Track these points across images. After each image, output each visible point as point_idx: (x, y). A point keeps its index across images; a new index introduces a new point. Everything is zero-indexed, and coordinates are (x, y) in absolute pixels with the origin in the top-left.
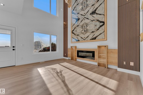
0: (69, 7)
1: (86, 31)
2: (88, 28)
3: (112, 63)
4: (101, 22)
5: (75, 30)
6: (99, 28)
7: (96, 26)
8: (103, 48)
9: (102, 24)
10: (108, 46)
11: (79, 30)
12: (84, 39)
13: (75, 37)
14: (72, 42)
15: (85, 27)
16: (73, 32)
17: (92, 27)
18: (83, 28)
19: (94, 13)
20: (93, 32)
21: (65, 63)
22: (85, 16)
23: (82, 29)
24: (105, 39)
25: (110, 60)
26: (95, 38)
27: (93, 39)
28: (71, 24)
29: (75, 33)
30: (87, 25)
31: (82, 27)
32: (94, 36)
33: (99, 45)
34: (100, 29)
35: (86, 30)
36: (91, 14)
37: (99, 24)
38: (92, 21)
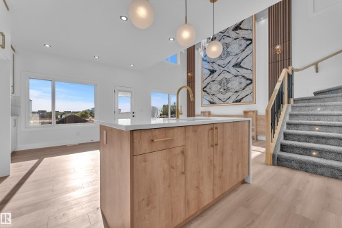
0: (198, 49)
1: (227, 90)
2: (229, 85)
3: (263, 133)
4: (248, 79)
5: (208, 87)
6: (246, 87)
7: (241, 83)
8: (251, 113)
9: (249, 82)
10: (257, 111)
11: (215, 88)
12: (224, 102)
13: (209, 98)
14: (203, 105)
15: (225, 84)
16: (205, 89)
17: (235, 84)
18: (222, 85)
19: (238, 65)
20: (236, 92)
22: (225, 69)
23: (219, 87)
24: (253, 101)
25: (260, 129)
26: (240, 101)
27: (237, 102)
28: (202, 77)
29: (208, 91)
30: (228, 81)
31: (220, 83)
32: (239, 98)
33: (245, 110)
34: (247, 89)
35: (226, 88)
36: (233, 66)
37: (245, 82)
38: (236, 76)
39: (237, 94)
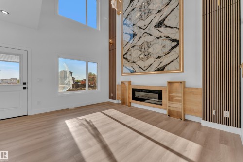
0: (119, 14)
1: (148, 56)
2: (150, 50)
3: (193, 112)
4: (173, 41)
5: (128, 54)
6: (170, 50)
7: (164, 47)
8: (178, 85)
9: (174, 44)
10: (184, 82)
11: (135, 54)
12: (144, 70)
13: (129, 66)
14: (123, 74)
15: (146, 49)
16: (125, 57)
17: (157, 48)
18: (143, 50)
19: (160, 24)
20: (159, 57)
21: (112, 110)
22: (146, 30)
23: (140, 53)
24: (180, 69)
25: (189, 106)
26: (163, 69)
27: (159, 70)
28: (122, 43)
29: (128, 58)
30: (149, 45)
31: (141, 48)
32: (162, 65)
33: (169, 80)
34: (171, 53)
35: (147, 53)
36: (155, 26)
37: (170, 45)
38: (158, 38)
39: (160, 60)
